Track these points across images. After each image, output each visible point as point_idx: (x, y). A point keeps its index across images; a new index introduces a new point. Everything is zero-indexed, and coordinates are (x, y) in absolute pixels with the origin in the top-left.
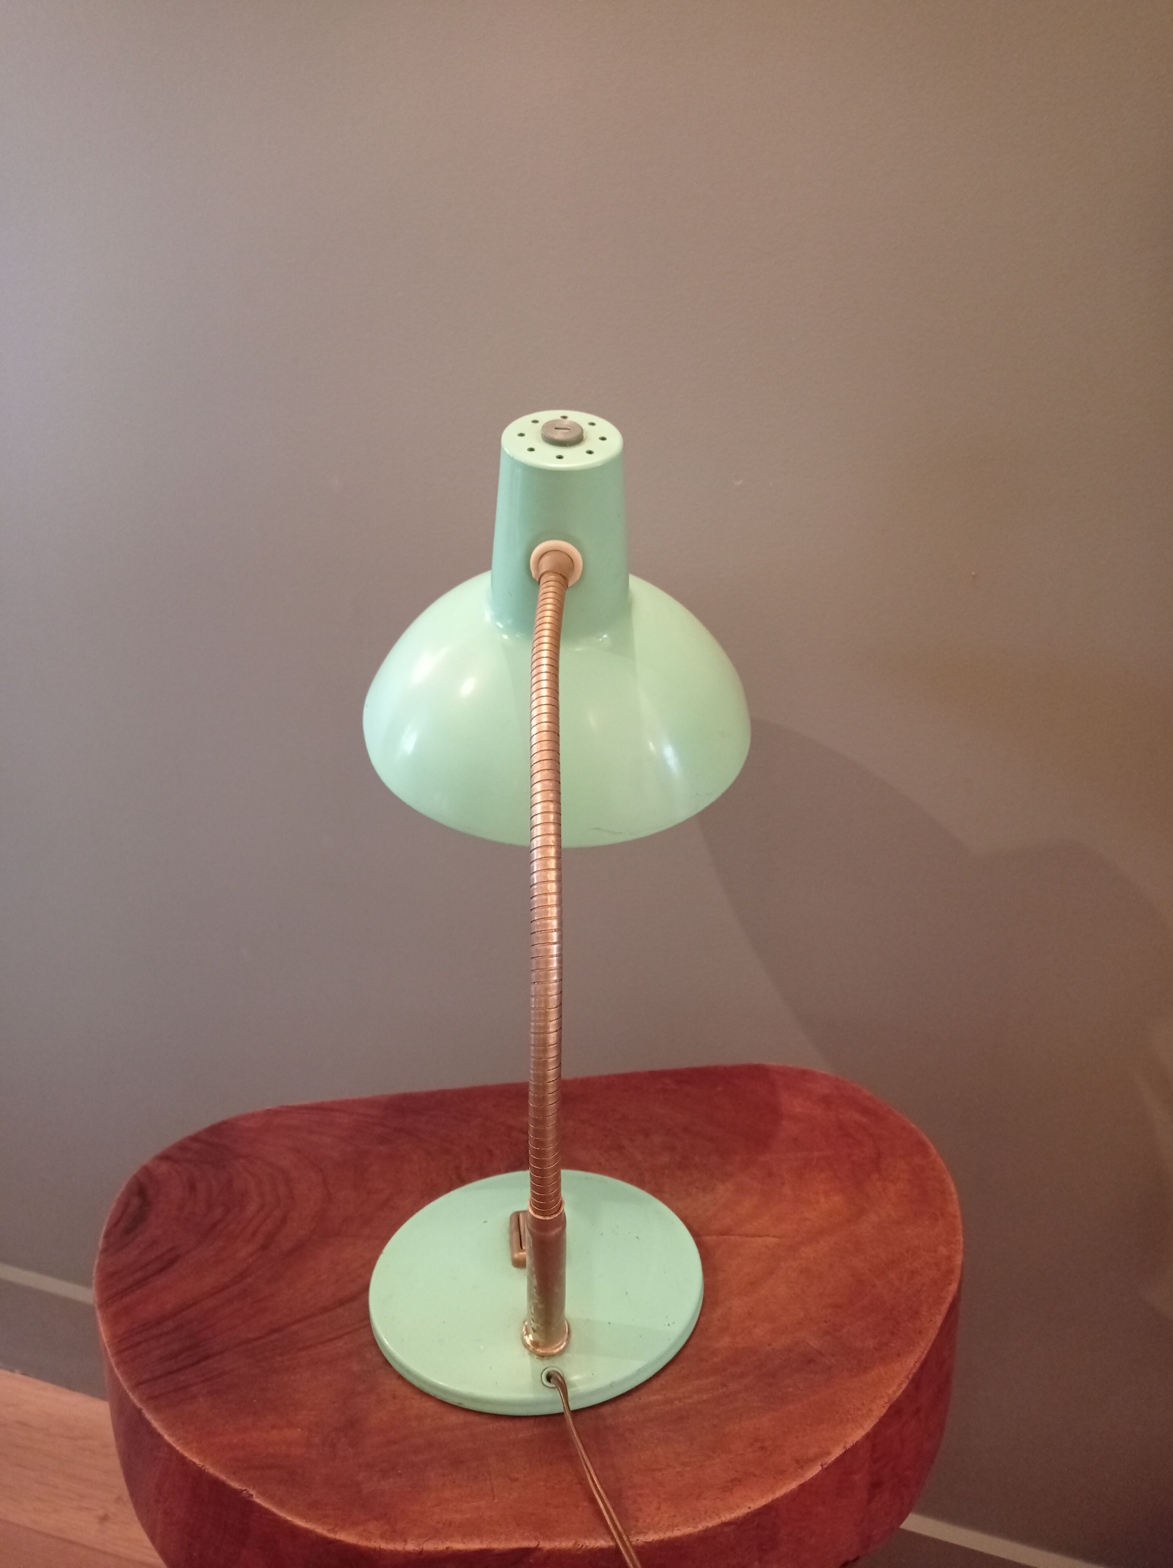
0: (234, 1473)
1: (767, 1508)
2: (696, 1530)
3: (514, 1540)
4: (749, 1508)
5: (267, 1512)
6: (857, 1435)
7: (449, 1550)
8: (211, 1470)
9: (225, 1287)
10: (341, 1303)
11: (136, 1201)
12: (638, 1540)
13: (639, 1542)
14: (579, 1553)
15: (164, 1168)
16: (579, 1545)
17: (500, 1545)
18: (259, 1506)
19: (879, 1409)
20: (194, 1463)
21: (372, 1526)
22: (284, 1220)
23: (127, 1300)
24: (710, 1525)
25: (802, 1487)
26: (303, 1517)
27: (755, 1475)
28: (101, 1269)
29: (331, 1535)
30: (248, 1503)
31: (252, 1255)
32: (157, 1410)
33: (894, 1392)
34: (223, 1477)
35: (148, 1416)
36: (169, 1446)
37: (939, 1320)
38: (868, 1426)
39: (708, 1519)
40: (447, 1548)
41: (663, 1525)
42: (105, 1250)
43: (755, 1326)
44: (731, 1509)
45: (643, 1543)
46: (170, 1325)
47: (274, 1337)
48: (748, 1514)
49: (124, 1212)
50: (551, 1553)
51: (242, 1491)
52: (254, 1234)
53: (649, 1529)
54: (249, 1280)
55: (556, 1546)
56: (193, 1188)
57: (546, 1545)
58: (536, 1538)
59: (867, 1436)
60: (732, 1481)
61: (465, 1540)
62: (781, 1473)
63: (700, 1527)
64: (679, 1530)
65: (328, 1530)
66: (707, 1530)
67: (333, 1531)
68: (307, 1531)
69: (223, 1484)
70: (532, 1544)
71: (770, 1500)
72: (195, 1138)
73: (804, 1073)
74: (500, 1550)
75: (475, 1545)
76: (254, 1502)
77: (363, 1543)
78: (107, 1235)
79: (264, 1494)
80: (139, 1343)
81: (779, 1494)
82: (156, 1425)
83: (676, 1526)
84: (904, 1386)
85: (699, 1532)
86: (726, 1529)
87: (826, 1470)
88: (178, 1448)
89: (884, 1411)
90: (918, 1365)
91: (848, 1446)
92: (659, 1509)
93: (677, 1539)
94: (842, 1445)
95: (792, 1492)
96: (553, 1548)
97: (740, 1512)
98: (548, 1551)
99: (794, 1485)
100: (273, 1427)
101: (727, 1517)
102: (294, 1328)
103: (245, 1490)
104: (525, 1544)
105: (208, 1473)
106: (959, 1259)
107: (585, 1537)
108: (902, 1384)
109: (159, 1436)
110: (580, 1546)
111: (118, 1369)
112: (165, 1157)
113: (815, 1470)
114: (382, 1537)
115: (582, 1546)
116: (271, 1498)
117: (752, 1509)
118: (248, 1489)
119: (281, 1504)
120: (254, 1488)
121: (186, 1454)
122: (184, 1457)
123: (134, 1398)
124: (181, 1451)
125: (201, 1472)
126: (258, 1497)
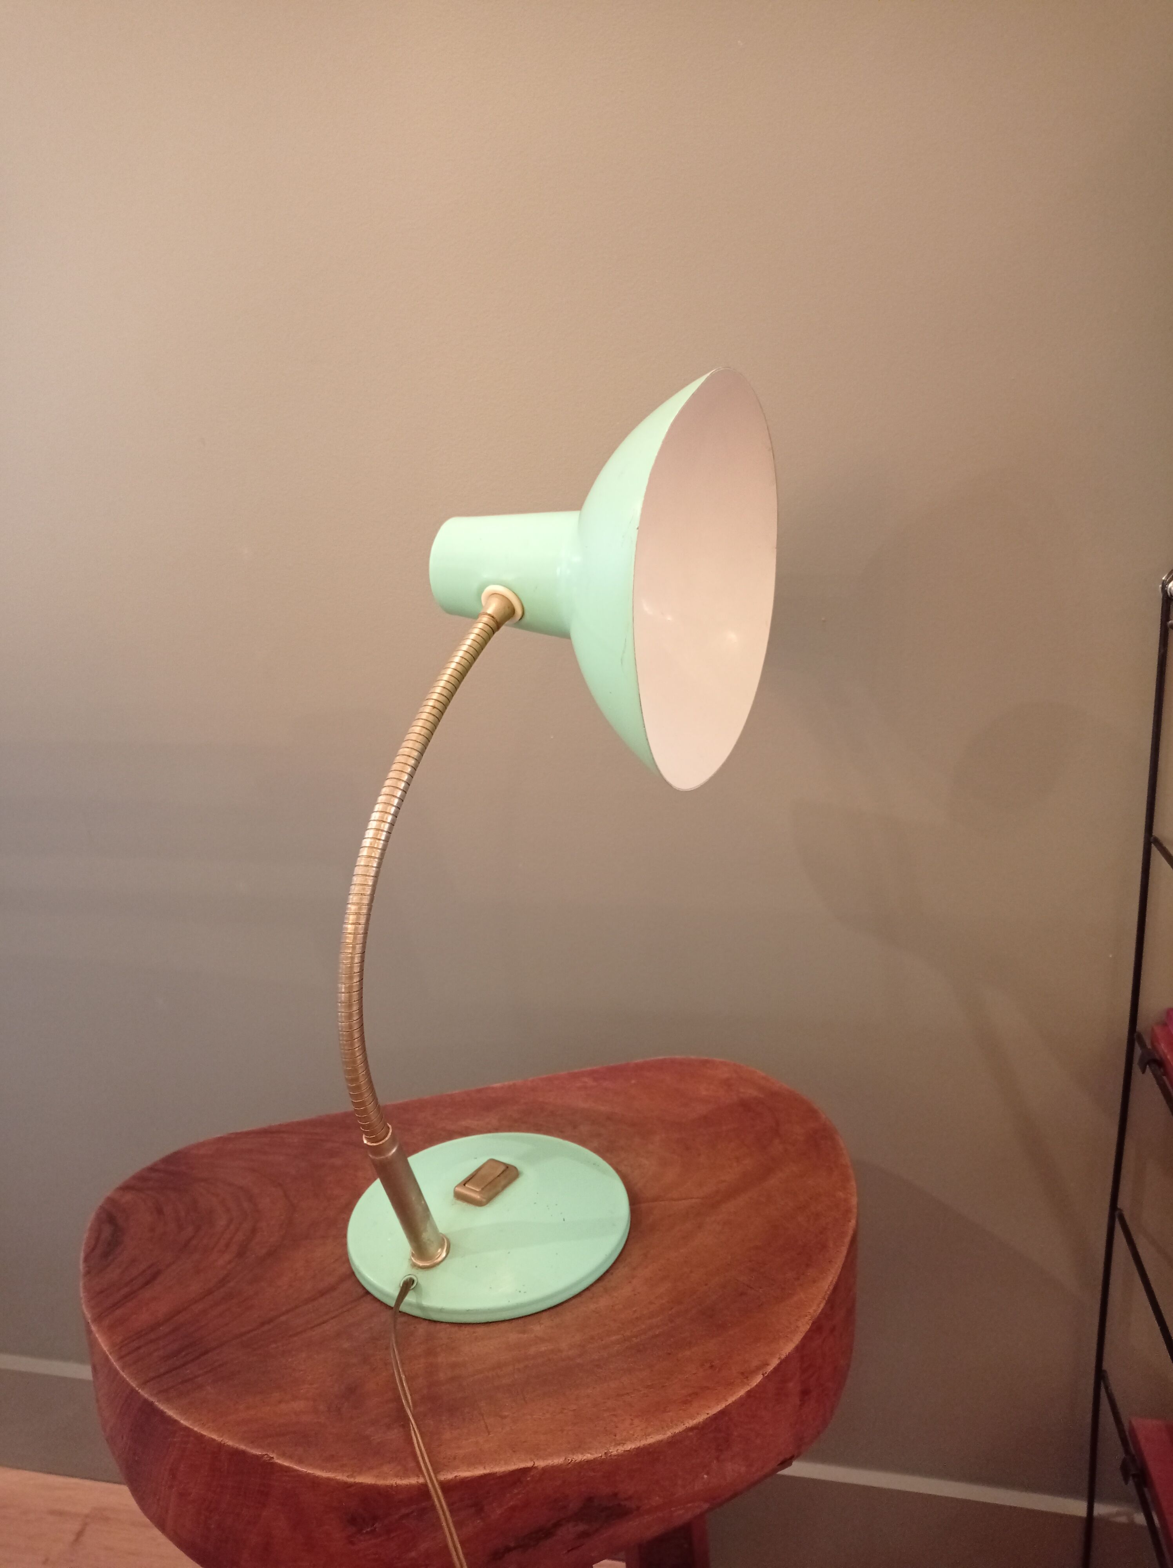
0: (252, 1442)
1: (722, 1413)
2: (666, 1436)
3: (513, 1463)
4: (708, 1414)
5: (288, 1470)
6: (788, 1348)
8: (230, 1443)
9: (210, 1292)
10: (322, 1293)
11: (107, 1231)
12: (618, 1450)
13: (619, 1451)
14: (570, 1466)
15: (128, 1197)
16: (569, 1460)
17: (500, 1468)
18: (281, 1466)
19: (804, 1327)
20: (214, 1440)
21: (386, 1468)
22: (254, 1231)
23: (119, 1313)
24: (677, 1431)
25: (749, 1393)
26: (323, 1469)
27: (708, 1388)
28: (87, 1289)
29: (351, 1480)
30: (271, 1466)
31: (230, 1262)
32: (168, 1400)
33: (815, 1311)
34: (242, 1447)
35: (162, 1407)
36: (187, 1428)
37: (844, 1250)
38: (797, 1339)
39: (674, 1426)
40: (456, 1477)
41: (638, 1436)
42: (88, 1273)
43: (691, 1272)
44: (692, 1417)
45: (623, 1451)
46: (163, 1329)
47: (266, 1328)
48: (707, 1419)
49: (97, 1239)
50: (545, 1470)
51: (262, 1456)
52: (227, 1245)
53: (627, 1441)
54: (232, 1284)
55: (549, 1464)
56: (160, 1211)
57: (541, 1464)
58: (531, 1460)
59: (797, 1349)
60: (690, 1395)
61: (470, 1469)
62: (730, 1385)
63: (669, 1434)
64: (651, 1438)
65: (348, 1477)
66: (674, 1436)
67: (352, 1476)
68: (328, 1479)
69: (243, 1453)
70: (529, 1464)
71: (724, 1406)
72: (152, 1169)
73: (705, 1063)
74: (502, 1473)
75: (479, 1471)
76: (276, 1464)
77: (381, 1482)
78: (86, 1259)
79: (283, 1455)
80: (139, 1348)
81: (731, 1400)
82: (171, 1413)
83: (649, 1435)
84: (822, 1306)
85: (669, 1437)
86: (691, 1434)
87: (767, 1378)
88: (196, 1429)
89: (808, 1327)
90: (831, 1288)
91: (783, 1357)
92: (632, 1424)
93: (651, 1446)
94: (778, 1356)
95: (741, 1398)
96: (547, 1466)
97: (701, 1418)
98: (542, 1468)
99: (742, 1392)
100: (280, 1402)
101: (690, 1423)
102: (283, 1318)
103: (265, 1455)
104: (522, 1465)
105: (228, 1446)
106: (854, 1201)
107: (573, 1454)
108: (820, 1304)
109: (176, 1421)
111: (123, 1371)
112: (126, 1188)
113: (758, 1379)
114: (397, 1476)
115: (572, 1461)
116: (290, 1457)
117: (710, 1415)
118: (268, 1453)
119: (300, 1461)
120: (273, 1452)
121: (204, 1433)
122: (202, 1436)
123: (144, 1394)
124: (199, 1431)
125: (221, 1446)
126: (278, 1459)
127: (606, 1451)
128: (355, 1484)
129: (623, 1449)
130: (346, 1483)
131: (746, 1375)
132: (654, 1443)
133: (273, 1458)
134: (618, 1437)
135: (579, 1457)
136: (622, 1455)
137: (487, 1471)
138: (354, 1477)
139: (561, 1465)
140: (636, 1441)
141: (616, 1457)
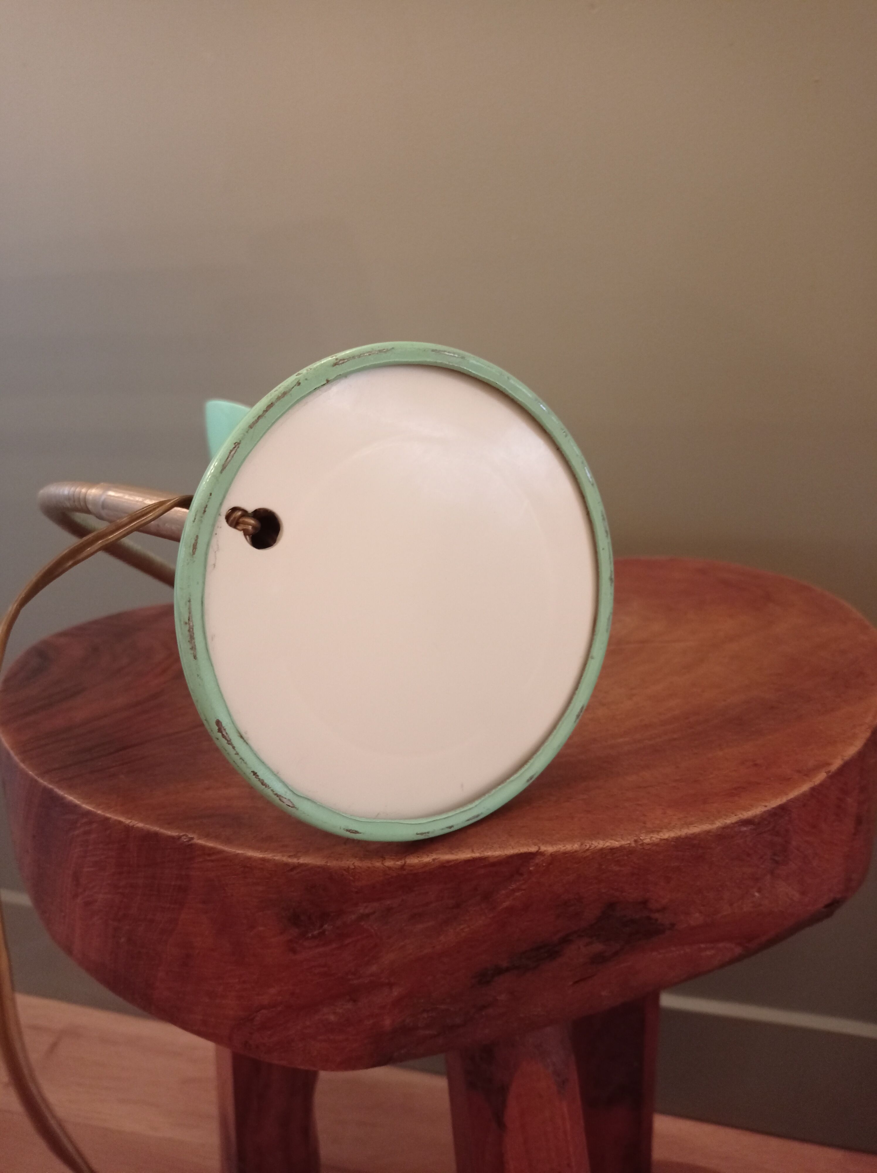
0: (168, 824)
1: (782, 808)
3: (511, 847)
4: (766, 806)
5: (212, 852)
6: (851, 751)
7: (436, 861)
8: (140, 825)
12: (652, 837)
13: (654, 839)
14: (588, 854)
15: (64, 640)
17: (495, 852)
18: (203, 848)
20: (120, 822)
23: (31, 718)
25: (813, 789)
26: (258, 848)
27: (758, 783)
29: (295, 861)
30: (191, 847)
32: (71, 788)
34: (156, 828)
35: (60, 792)
36: (88, 813)
38: (860, 743)
40: (434, 860)
41: (676, 826)
43: (703, 691)
44: (745, 809)
45: (659, 840)
46: (77, 731)
48: (765, 812)
50: (554, 857)
51: (179, 838)
53: (662, 828)
55: (560, 850)
56: (95, 650)
57: (549, 849)
58: (535, 843)
59: (859, 754)
60: (735, 789)
61: (453, 852)
62: (787, 781)
63: (718, 824)
64: (695, 828)
66: (725, 828)
67: (295, 856)
68: (263, 860)
69: (156, 834)
70: (533, 849)
71: (784, 800)
74: (497, 857)
76: (196, 845)
77: (333, 864)
78: (6, 680)
79: (207, 836)
80: (47, 745)
81: (792, 794)
82: (70, 798)
83: (692, 824)
85: (718, 828)
86: (744, 829)
87: (833, 777)
88: (99, 812)
91: (847, 758)
92: (665, 812)
93: (695, 836)
94: (840, 757)
95: (804, 795)
96: (556, 852)
97: (757, 810)
98: (551, 854)
99: (804, 788)
101: (744, 815)
103: (183, 835)
104: (523, 850)
105: (137, 828)
107: (592, 840)
110: (588, 847)
111: (23, 764)
113: (821, 777)
114: (355, 856)
115: (590, 847)
116: (216, 837)
117: (768, 808)
118: (187, 834)
119: (228, 841)
120: (194, 832)
121: (108, 815)
122: (107, 819)
123: (43, 782)
124: (103, 814)
125: (128, 829)
126: (199, 839)
127: (636, 838)
128: (300, 865)
129: (659, 837)
130: (286, 864)
131: (807, 773)
132: (699, 834)
133: (192, 839)
134: (649, 825)
135: (600, 844)
136: (657, 845)
137: (477, 855)
138: (299, 858)
139: (576, 851)
140: (674, 830)
141: (648, 847)
